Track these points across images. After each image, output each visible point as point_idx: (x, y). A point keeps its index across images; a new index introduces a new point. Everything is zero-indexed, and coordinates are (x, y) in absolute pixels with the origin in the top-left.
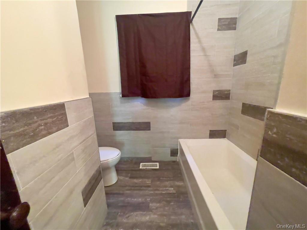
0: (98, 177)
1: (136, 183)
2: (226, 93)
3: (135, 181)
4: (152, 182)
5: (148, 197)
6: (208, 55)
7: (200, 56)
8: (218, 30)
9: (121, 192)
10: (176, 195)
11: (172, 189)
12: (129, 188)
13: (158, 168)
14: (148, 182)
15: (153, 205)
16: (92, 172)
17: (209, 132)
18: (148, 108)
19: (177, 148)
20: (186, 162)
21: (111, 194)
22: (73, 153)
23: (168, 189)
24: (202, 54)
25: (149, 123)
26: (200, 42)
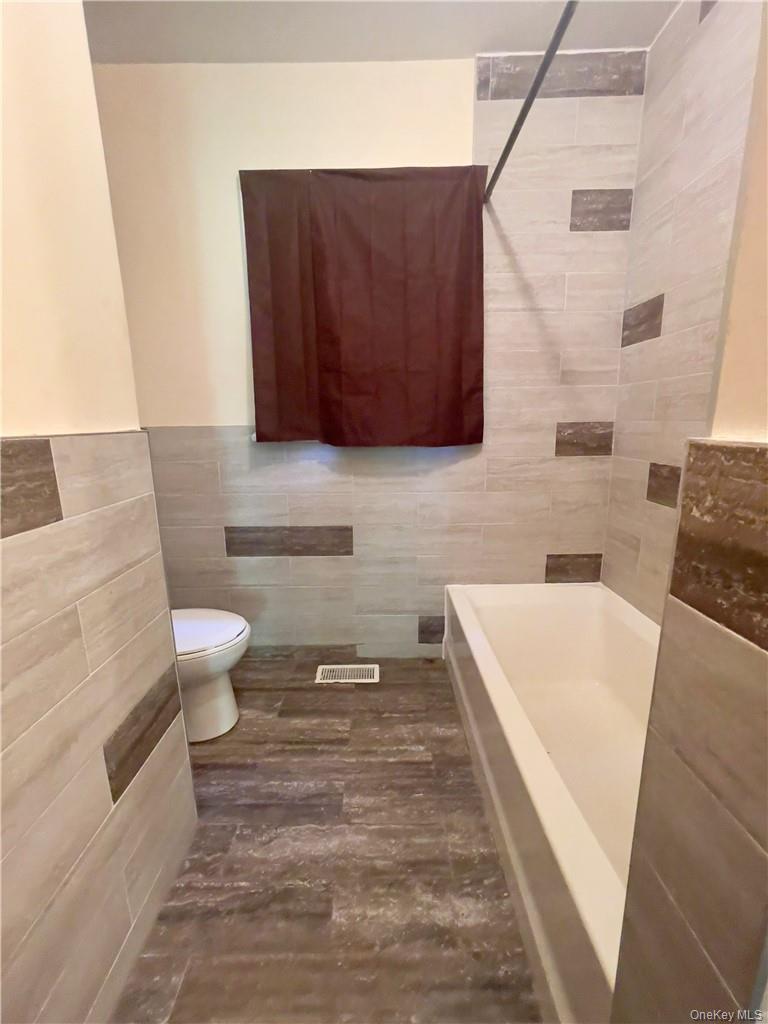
0: (166, 702)
1: (302, 731)
2: (600, 431)
3: (298, 722)
4: (354, 725)
5: (340, 776)
6: (541, 310)
7: (515, 310)
8: (574, 227)
9: (249, 761)
10: (433, 767)
11: (422, 748)
12: (279, 747)
13: (376, 679)
14: (341, 726)
15: (354, 802)
16: (145, 684)
17: (544, 560)
18: (343, 478)
19: (439, 615)
20: (468, 662)
21: (215, 767)
22: (74, 612)
23: (406, 750)
24: (519, 304)
25: (349, 529)
26: (514, 266)
